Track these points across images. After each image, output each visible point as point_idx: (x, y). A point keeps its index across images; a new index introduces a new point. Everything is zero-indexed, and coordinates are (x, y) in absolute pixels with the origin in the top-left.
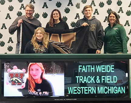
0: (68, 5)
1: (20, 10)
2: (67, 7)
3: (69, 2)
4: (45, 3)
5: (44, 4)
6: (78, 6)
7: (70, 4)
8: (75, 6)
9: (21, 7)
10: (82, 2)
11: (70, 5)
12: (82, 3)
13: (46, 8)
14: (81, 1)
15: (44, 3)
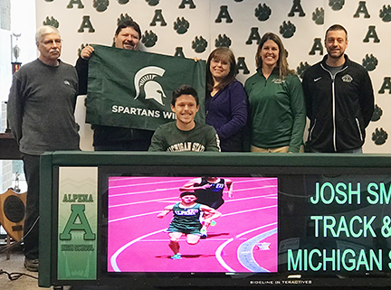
0: (291, 15)
1: (153, 28)
2: (288, 19)
3: (292, 4)
4: (224, 9)
5: (219, 10)
6: (319, 17)
7: (297, 11)
8: (312, 16)
9: (155, 20)
10: (330, 4)
11: (297, 14)
12: (330, 8)
13: (227, 22)
14: (328, 2)
15: (222, 7)
